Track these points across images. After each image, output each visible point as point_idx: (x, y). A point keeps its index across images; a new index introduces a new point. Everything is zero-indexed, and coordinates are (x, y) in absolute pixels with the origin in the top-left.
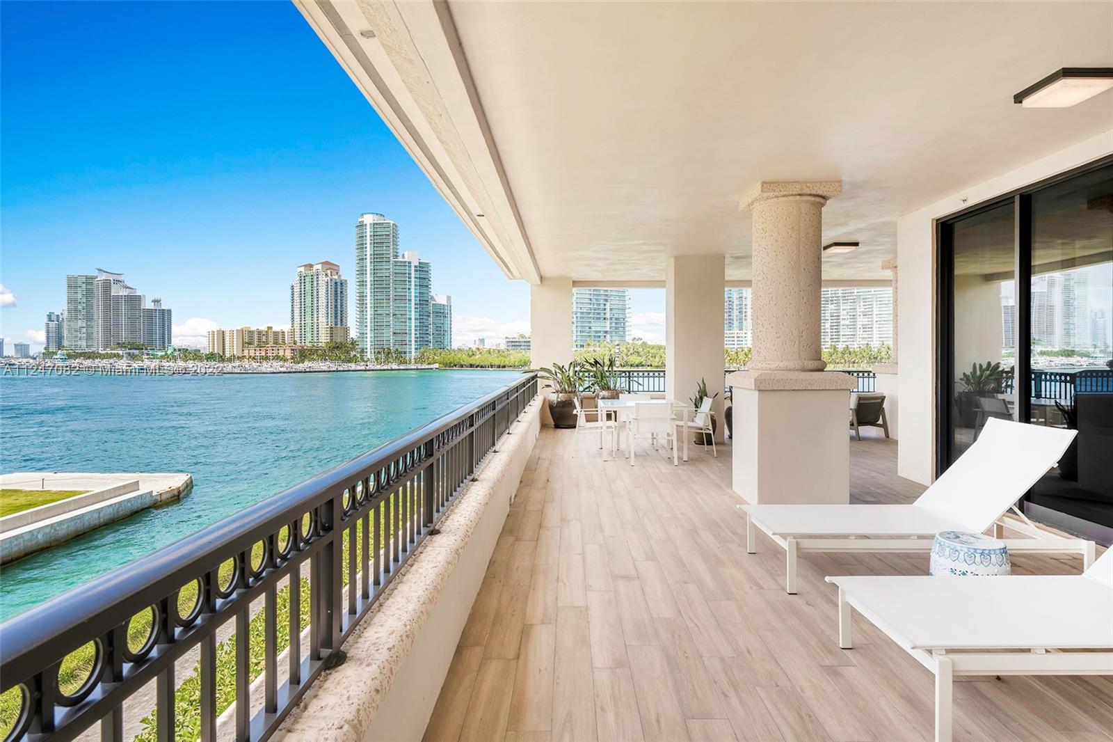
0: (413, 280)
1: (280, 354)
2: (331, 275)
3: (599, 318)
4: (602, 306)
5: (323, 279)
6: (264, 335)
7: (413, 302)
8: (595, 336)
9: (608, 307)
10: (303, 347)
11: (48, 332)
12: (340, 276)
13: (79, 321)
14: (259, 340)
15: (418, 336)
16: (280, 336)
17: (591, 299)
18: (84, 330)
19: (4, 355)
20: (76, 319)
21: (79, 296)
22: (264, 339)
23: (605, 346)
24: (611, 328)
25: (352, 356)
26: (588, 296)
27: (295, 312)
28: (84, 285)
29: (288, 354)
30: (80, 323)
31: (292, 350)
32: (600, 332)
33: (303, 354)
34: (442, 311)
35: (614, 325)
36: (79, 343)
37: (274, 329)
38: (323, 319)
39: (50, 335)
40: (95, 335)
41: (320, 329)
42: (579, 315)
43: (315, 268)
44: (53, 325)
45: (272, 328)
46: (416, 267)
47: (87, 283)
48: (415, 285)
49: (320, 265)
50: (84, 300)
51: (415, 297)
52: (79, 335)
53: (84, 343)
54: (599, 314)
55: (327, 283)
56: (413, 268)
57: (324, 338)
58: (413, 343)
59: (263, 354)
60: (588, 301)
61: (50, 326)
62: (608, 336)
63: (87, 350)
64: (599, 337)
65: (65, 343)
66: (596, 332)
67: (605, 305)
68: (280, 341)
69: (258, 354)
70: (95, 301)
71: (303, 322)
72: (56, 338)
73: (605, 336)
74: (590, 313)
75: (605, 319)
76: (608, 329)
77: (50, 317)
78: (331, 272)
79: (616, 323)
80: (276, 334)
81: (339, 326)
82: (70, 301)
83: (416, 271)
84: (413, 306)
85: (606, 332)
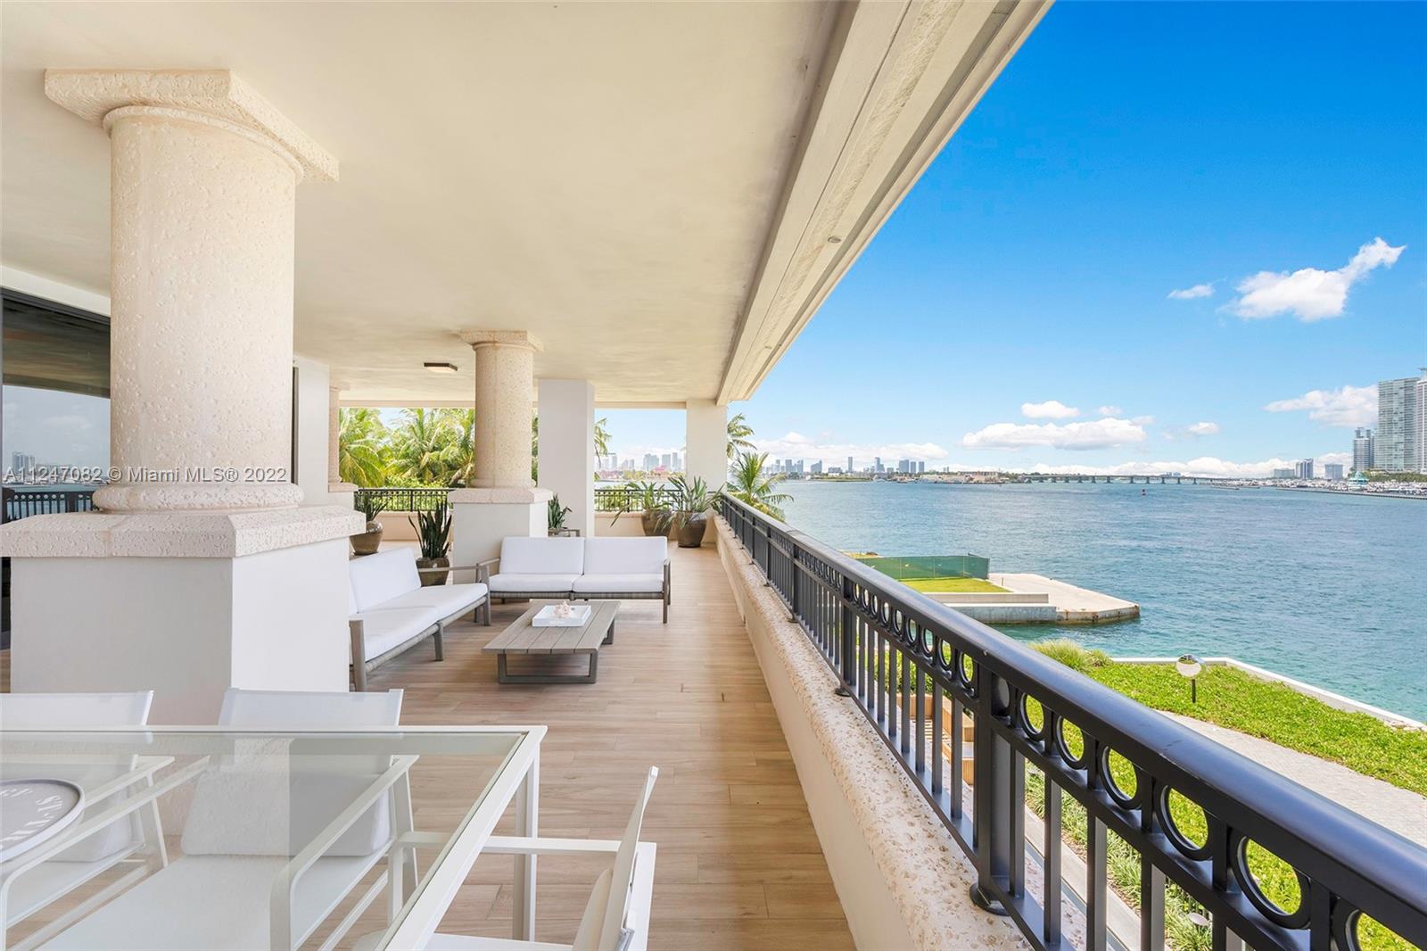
11: (1355, 450)
13: (1395, 436)
18: (1402, 446)
19: (1314, 476)
20: (1391, 433)
21: (1395, 405)
28: (1402, 391)
30: (1395, 438)
36: (1394, 462)
39: (1358, 453)
40: (1415, 453)
44: (1362, 441)
47: (1406, 388)
50: (1402, 409)
52: (1394, 452)
53: (1401, 463)
61: (1358, 443)
63: (1405, 471)
65: (1377, 462)
70: (1416, 409)
72: (1366, 457)
77: (1358, 433)
82: (1382, 412)
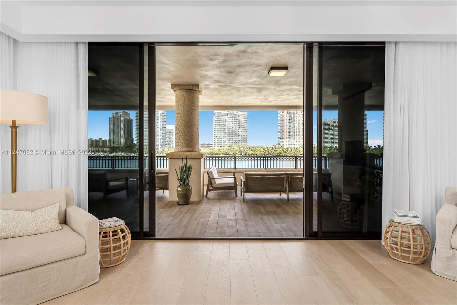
0: (159, 119)
1: (104, 150)
2: (126, 117)
3: (236, 135)
4: (238, 130)
5: (122, 119)
6: (98, 142)
7: (159, 128)
8: (234, 142)
9: (240, 130)
10: (114, 147)
12: (129, 118)
14: (96, 144)
15: (161, 142)
16: (105, 142)
17: (233, 127)
22: (98, 143)
23: (238, 147)
24: (241, 139)
25: (134, 150)
26: (232, 126)
27: (111, 132)
29: (108, 150)
31: (109, 148)
32: (236, 141)
33: (113, 149)
34: (172, 132)
35: (242, 138)
37: (102, 139)
38: (122, 135)
41: (121, 139)
42: (228, 134)
43: (119, 114)
45: (101, 139)
46: (160, 113)
48: (160, 121)
49: (121, 113)
51: (160, 126)
54: (236, 133)
55: (124, 120)
56: (159, 114)
57: (123, 143)
58: (159, 145)
59: (97, 149)
60: (232, 128)
62: (240, 143)
64: (236, 143)
66: (235, 141)
67: (239, 130)
68: (105, 144)
69: (95, 150)
71: (114, 136)
73: (239, 143)
74: (232, 133)
75: (239, 135)
76: (240, 139)
78: (126, 116)
79: (243, 137)
80: (103, 141)
81: (129, 138)
83: (161, 115)
84: (159, 130)
85: (239, 141)
